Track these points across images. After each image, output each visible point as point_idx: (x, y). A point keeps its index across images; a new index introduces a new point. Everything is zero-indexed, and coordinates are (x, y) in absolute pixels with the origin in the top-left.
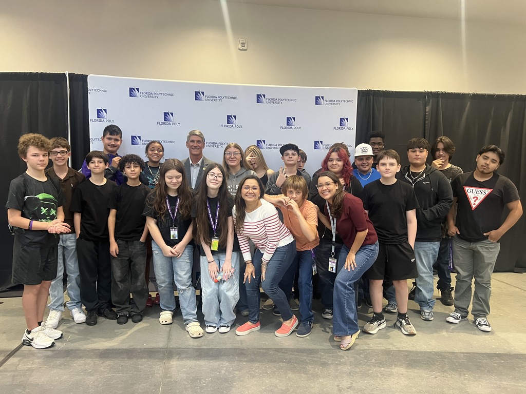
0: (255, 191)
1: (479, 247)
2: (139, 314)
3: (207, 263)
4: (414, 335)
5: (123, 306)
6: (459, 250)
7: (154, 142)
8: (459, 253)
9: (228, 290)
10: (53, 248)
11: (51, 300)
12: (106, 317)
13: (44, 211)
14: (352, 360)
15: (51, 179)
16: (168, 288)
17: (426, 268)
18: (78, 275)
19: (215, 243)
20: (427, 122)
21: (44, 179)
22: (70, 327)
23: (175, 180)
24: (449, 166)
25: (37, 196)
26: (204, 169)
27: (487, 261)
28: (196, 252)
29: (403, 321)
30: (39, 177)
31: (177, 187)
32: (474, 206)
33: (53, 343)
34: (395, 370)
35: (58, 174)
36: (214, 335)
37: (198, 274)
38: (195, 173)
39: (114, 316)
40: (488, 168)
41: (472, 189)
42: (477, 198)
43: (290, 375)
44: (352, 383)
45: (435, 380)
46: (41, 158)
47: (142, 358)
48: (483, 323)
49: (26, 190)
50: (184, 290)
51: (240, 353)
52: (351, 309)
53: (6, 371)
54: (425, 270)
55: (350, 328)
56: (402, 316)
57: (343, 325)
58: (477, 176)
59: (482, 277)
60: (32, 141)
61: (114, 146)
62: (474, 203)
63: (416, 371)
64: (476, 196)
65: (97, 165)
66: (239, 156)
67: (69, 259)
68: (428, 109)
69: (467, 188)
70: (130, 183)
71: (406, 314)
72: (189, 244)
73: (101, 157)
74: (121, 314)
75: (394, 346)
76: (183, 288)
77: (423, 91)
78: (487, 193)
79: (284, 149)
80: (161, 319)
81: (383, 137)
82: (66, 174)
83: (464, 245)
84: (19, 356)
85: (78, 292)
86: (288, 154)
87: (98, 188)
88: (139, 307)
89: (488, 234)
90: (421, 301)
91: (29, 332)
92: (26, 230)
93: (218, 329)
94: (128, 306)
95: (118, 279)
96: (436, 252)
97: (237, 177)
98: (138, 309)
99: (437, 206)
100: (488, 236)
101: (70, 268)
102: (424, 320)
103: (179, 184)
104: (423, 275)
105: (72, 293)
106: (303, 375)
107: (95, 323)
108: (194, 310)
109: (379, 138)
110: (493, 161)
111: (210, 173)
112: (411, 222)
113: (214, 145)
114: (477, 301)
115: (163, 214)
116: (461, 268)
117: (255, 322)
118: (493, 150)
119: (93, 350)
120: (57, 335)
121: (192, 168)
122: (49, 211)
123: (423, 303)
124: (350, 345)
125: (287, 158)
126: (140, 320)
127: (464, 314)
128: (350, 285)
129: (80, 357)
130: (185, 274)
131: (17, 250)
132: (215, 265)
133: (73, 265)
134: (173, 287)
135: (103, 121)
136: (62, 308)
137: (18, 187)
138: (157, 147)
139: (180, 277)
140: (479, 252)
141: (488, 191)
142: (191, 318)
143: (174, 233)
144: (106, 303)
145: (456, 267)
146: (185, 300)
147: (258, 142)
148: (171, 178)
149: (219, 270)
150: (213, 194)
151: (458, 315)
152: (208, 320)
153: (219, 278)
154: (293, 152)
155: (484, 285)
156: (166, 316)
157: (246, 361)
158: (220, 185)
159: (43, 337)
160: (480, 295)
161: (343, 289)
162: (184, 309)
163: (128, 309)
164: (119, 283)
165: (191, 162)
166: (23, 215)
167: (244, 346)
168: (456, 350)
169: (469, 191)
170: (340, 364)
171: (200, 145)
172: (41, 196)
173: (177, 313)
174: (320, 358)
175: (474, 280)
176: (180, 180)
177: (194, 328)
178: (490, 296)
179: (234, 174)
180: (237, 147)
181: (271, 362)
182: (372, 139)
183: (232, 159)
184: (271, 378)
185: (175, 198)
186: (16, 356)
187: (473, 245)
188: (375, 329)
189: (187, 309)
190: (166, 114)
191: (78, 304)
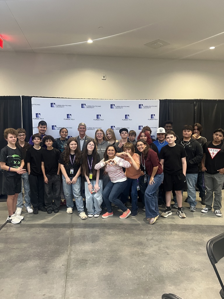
0: (113, 152)
1: (215, 176)
2: (57, 209)
3: (88, 185)
4: (185, 218)
5: (50, 205)
6: (207, 178)
7: (64, 128)
8: (207, 179)
9: (98, 197)
10: (19, 179)
11: (18, 203)
12: (42, 211)
13: (15, 162)
14: (154, 228)
15: (18, 148)
16: (70, 197)
17: (192, 187)
18: (30, 191)
19: (91, 175)
20: (195, 114)
21: (15, 148)
22: (26, 215)
23: (74, 146)
24: (200, 137)
25: (12, 156)
26: (86, 141)
27: (219, 183)
28: (83, 180)
29: (180, 212)
30: (13, 147)
31: (75, 149)
32: (213, 157)
33: (21, 221)
34: (173, 232)
35: (20, 145)
36: (92, 218)
37: (84, 190)
38: (82, 143)
39: (46, 210)
40: (218, 139)
41: (211, 149)
42: (214, 153)
43: (126, 234)
44: (153, 237)
45: (190, 236)
46: (14, 138)
47: (60, 228)
48: (218, 212)
49: (7, 153)
50: (78, 197)
51: (104, 226)
52: (153, 206)
53: (2, 233)
54: (192, 188)
55: (153, 214)
56: (179, 209)
57: (150, 213)
58: (214, 143)
59: (217, 191)
60: (9, 131)
61: (43, 130)
62: (213, 156)
63: (183, 232)
64: (213, 152)
65: (37, 140)
66: (102, 135)
67: (25, 183)
68: (196, 108)
69: (209, 149)
70: (48, 149)
71: (181, 208)
72: (79, 176)
73: (39, 137)
74: (49, 209)
75: (175, 222)
76: (77, 196)
77: (193, 99)
78: (218, 151)
79: (121, 131)
80: (67, 211)
81: (172, 124)
82: (24, 145)
83: (209, 176)
84: (6, 227)
85: (30, 199)
86: (123, 133)
87: (37, 151)
88: (57, 205)
89: (219, 170)
90: (190, 202)
91: (10, 217)
92: (7, 171)
93: (94, 215)
94: (52, 205)
95: (47, 193)
96: (196, 179)
97: (101, 145)
98: (57, 206)
99: (195, 158)
100: (219, 171)
101: (26, 187)
102: (190, 211)
103: (76, 148)
104: (191, 190)
105: (26, 199)
106: (132, 234)
107: (37, 213)
108: (83, 206)
109: (170, 124)
110: (220, 136)
111: (89, 144)
112: (184, 163)
113: (90, 129)
114: (216, 202)
115: (67, 162)
116: (208, 187)
117: (110, 212)
118: (220, 131)
119: (39, 224)
120: (22, 218)
121: (80, 141)
122: (17, 163)
123: (191, 203)
124: (154, 222)
125: (123, 135)
126: (58, 212)
127: (209, 208)
128: (151, 195)
129: (33, 227)
130: (78, 190)
131: (4, 180)
132: (91, 186)
133: (27, 186)
134: (72, 197)
135: (39, 119)
136: (22, 206)
137: (4, 152)
138: (65, 131)
139: (76, 191)
140: (215, 179)
141: (218, 150)
142: (81, 210)
143: (72, 171)
144: (42, 204)
145: (206, 186)
146: (78, 202)
147: (112, 127)
148: (72, 145)
149: (93, 187)
150: (90, 153)
151: (207, 209)
152: (89, 211)
153: (93, 192)
154: (125, 132)
155: (218, 194)
156: (69, 210)
157: (107, 229)
158: (93, 149)
159: (16, 218)
160: (216, 199)
161: (148, 197)
162: (78, 206)
163: (52, 207)
164: (48, 195)
165: (80, 138)
166: (6, 165)
167: (106, 222)
168: (203, 224)
169: (210, 150)
170: (149, 230)
171: (84, 130)
172: (14, 156)
173: (75, 208)
174: (140, 228)
175: (214, 192)
176: (76, 146)
177: (83, 215)
178: (221, 199)
179: (100, 143)
180: (101, 130)
181: (118, 229)
182: (167, 124)
183: (100, 137)
184: (117, 235)
185: (74, 155)
186: (5, 227)
187: (212, 176)
188: (166, 215)
189: (80, 206)
190: (68, 115)
191: (29, 205)
